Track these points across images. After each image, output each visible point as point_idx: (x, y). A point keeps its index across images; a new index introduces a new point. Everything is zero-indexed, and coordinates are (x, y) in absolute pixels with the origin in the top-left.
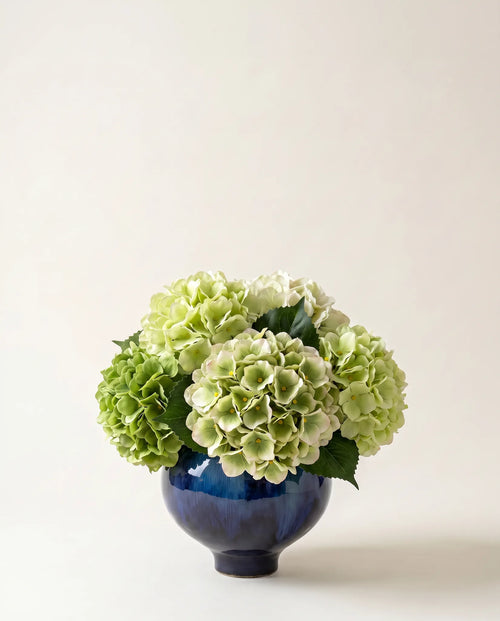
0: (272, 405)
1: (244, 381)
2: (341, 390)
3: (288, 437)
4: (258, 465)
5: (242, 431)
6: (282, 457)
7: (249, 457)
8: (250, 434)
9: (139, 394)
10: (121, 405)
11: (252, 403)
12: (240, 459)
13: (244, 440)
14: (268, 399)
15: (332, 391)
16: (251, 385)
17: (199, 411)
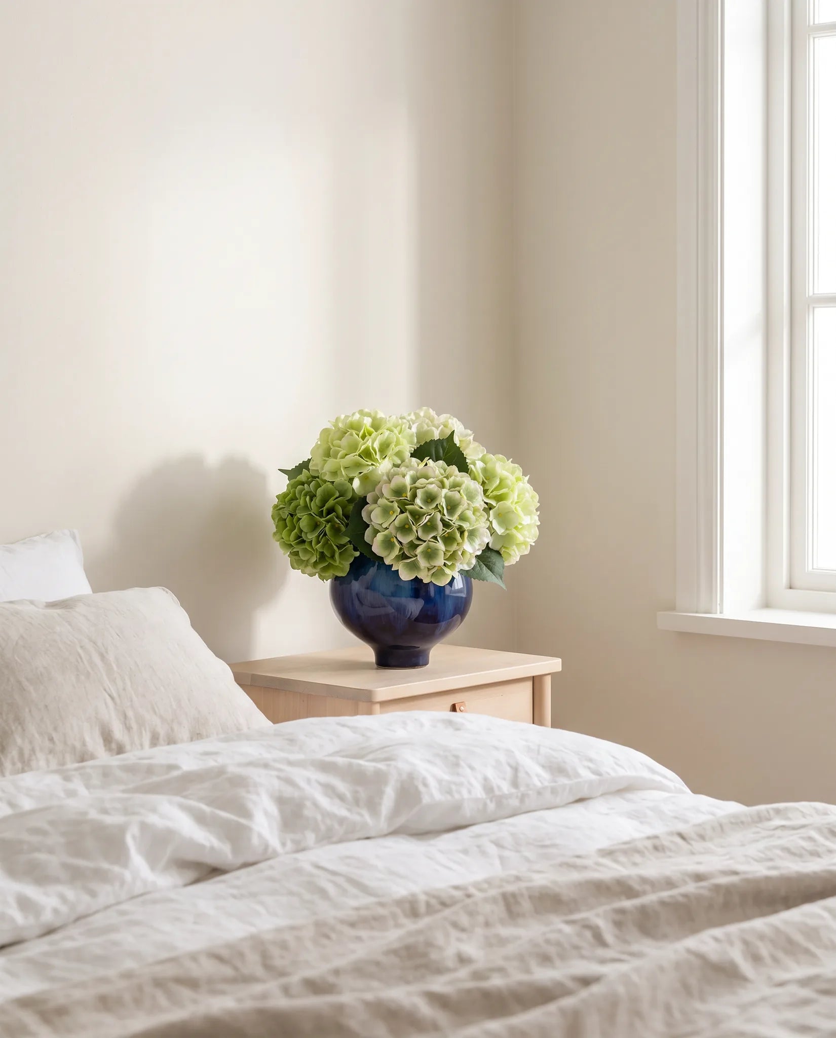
0: (442, 520)
1: (418, 501)
2: (490, 509)
3: (454, 547)
4: (429, 569)
5: (417, 542)
6: (449, 563)
7: (423, 563)
8: (424, 544)
9: (321, 514)
10: (304, 523)
11: (425, 520)
12: (414, 566)
13: (419, 550)
14: (439, 516)
15: (485, 510)
16: (425, 505)
17: (377, 527)
